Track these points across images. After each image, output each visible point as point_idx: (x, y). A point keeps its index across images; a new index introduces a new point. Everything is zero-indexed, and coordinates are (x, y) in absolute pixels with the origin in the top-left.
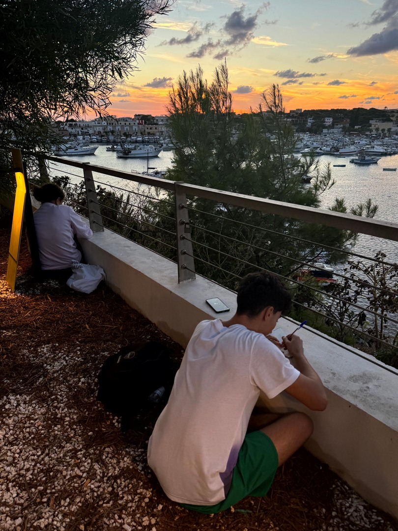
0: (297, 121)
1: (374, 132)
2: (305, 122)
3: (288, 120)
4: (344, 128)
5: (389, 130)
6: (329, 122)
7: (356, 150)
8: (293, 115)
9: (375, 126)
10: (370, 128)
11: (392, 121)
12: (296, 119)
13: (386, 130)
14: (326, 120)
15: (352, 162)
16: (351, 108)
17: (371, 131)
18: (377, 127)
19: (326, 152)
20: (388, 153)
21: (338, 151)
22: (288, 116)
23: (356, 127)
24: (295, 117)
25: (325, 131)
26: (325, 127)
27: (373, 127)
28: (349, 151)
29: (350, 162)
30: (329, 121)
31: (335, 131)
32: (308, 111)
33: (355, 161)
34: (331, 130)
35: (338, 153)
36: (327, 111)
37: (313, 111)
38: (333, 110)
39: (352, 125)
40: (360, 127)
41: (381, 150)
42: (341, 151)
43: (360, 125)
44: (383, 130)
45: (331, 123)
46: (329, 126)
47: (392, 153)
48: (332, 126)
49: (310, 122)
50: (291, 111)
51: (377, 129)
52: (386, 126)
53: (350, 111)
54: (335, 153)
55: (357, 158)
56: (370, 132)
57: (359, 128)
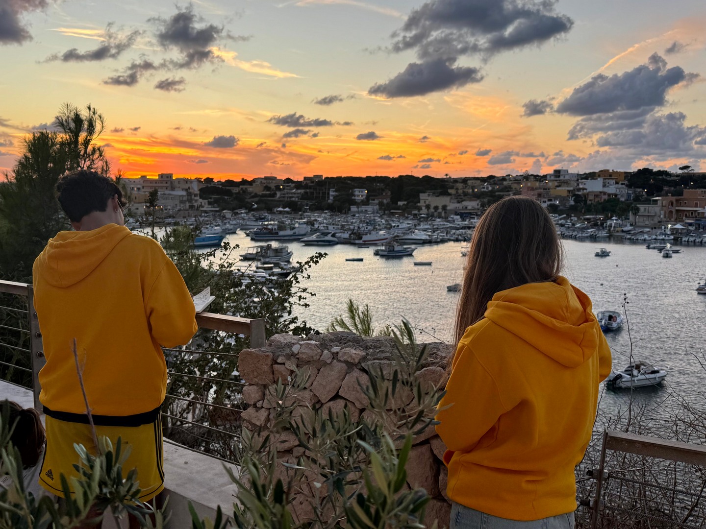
0: (312, 193)
1: (424, 210)
2: (326, 195)
3: (299, 191)
4: (381, 204)
5: (444, 207)
6: (362, 196)
7: (387, 236)
8: (307, 184)
9: (425, 202)
10: (419, 204)
11: (450, 194)
12: (312, 190)
13: (440, 207)
14: (357, 193)
15: (377, 253)
16: (396, 176)
17: (419, 209)
18: (427, 203)
19: (343, 241)
20: (433, 240)
21: (361, 238)
22: (298, 185)
23: (400, 203)
24: (310, 188)
25: (354, 208)
26: (354, 203)
27: (422, 203)
28: (377, 238)
29: (374, 254)
30: (361, 194)
31: (369, 208)
32: (332, 178)
33: (380, 253)
34: (364, 208)
35: (361, 242)
36: (360, 179)
37: (339, 178)
38: (369, 178)
39: (394, 200)
40: (405, 203)
41: (423, 236)
42: (365, 238)
43: (405, 200)
44: (436, 208)
45: (364, 197)
46: (362, 201)
47: (439, 240)
48: (366, 202)
49: (332, 195)
50: (305, 178)
51: (428, 207)
52: (439, 201)
53: (394, 179)
54: (357, 242)
55: (383, 248)
56: (419, 211)
57: (404, 205)
